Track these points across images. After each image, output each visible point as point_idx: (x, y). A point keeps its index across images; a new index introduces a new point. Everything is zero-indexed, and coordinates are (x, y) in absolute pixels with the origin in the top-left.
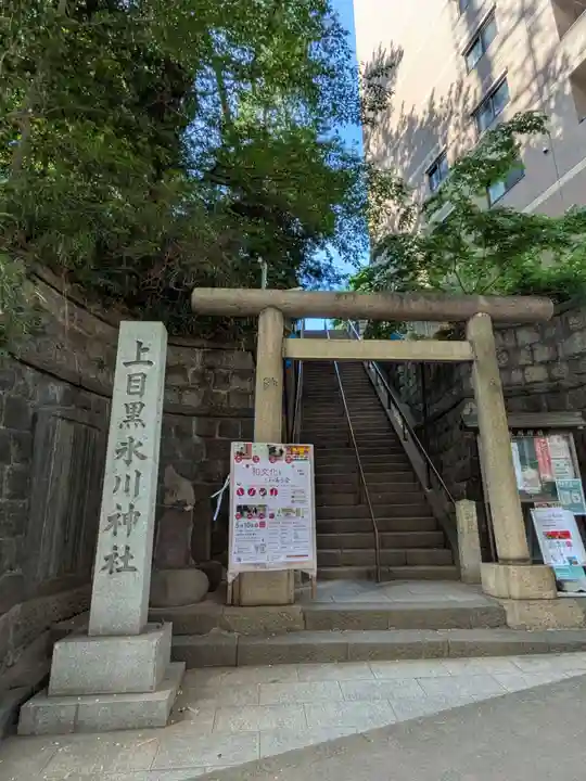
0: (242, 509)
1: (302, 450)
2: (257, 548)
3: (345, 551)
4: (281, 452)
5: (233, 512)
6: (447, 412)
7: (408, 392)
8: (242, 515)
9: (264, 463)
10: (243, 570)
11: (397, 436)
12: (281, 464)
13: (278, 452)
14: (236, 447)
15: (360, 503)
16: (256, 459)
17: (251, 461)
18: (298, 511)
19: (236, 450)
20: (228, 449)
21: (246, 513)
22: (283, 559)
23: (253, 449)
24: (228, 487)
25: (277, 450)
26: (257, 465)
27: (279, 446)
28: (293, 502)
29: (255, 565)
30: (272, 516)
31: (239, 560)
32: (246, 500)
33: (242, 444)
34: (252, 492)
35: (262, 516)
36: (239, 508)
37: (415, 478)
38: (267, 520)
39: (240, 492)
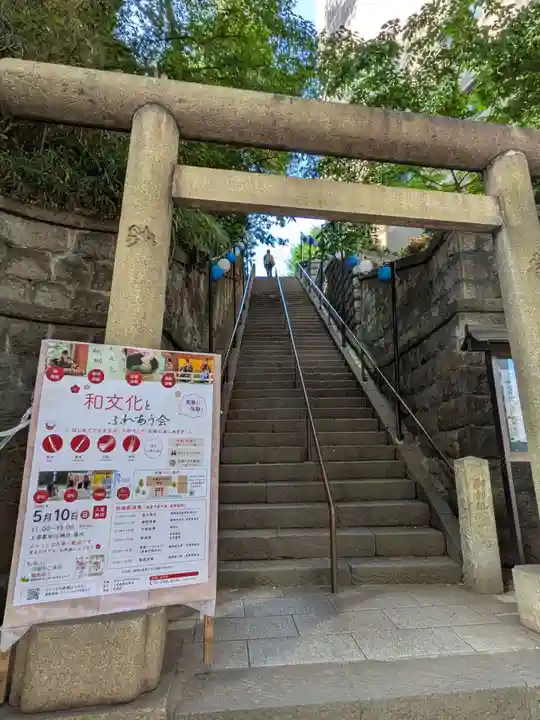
0: (52, 482)
1: (197, 364)
2: (81, 565)
3: (282, 534)
4: (154, 364)
5: (31, 485)
6: (427, 337)
7: (364, 330)
8: (51, 493)
9: (115, 383)
10: (40, 616)
11: (354, 377)
12: (151, 388)
13: (146, 365)
14: (51, 349)
15: (307, 460)
16: (97, 377)
17: (82, 381)
18: (183, 481)
19: (52, 356)
20: (34, 353)
21: (62, 490)
22: (143, 584)
23: (91, 356)
24: (25, 431)
25: (146, 360)
26: (95, 389)
27: (149, 354)
28: (173, 463)
29: (74, 603)
30: (124, 493)
31: (34, 594)
32: (64, 460)
33: (65, 345)
34: (80, 443)
35: (100, 494)
36: (46, 478)
37: (380, 427)
38: (111, 502)
39: (53, 443)
